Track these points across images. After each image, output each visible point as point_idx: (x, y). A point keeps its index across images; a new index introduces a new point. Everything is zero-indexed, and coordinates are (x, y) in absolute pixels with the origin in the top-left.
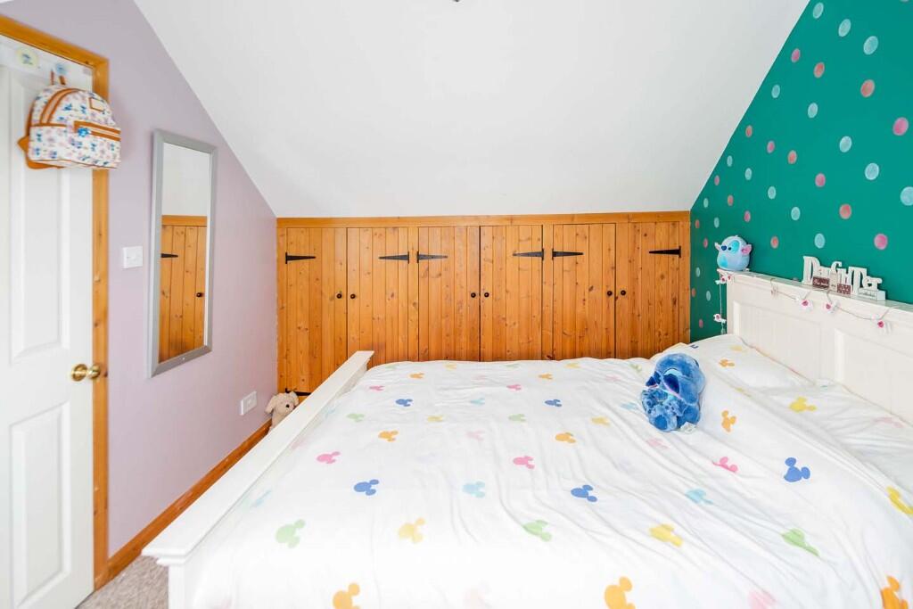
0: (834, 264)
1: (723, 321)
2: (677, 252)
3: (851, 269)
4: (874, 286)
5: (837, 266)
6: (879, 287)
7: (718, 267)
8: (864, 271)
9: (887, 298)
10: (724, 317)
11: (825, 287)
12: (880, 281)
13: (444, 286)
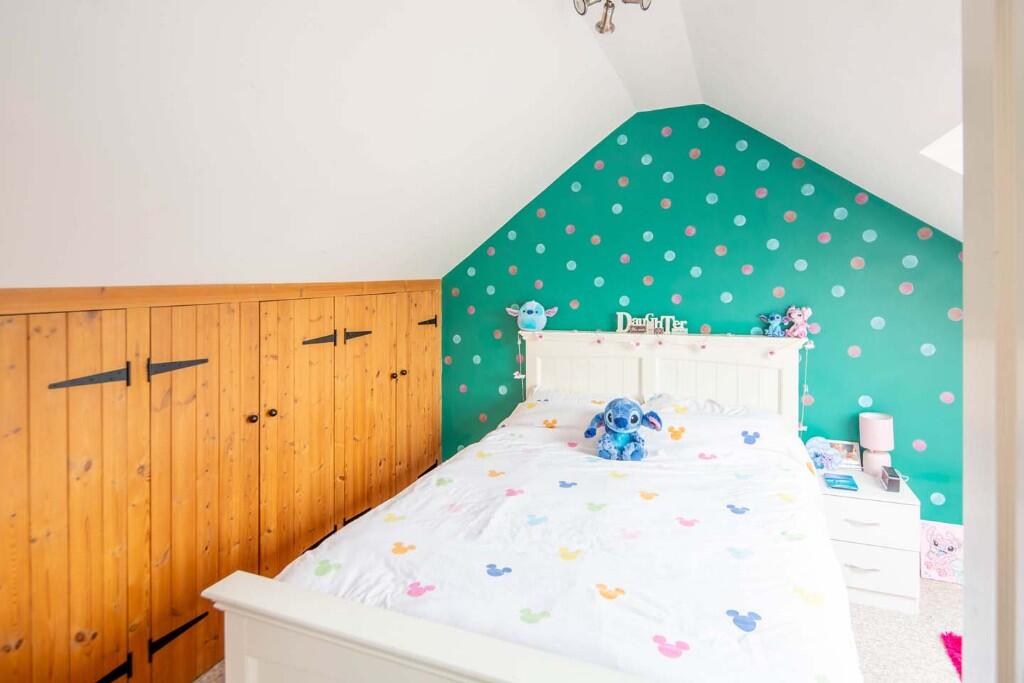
0: (647, 316)
1: (522, 377)
2: (433, 322)
3: (662, 318)
4: (682, 327)
5: (650, 316)
6: (685, 326)
7: (519, 329)
8: (673, 318)
9: (689, 332)
10: (524, 372)
11: (643, 332)
12: (686, 322)
13: (201, 416)
